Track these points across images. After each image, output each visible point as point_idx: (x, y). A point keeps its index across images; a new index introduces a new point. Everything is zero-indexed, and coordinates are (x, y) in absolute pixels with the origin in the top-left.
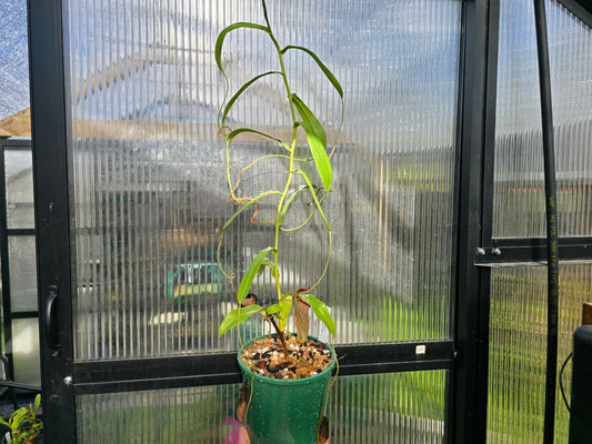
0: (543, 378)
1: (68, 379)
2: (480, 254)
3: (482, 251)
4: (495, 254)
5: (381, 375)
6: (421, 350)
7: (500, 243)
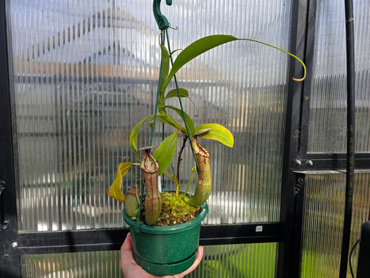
2: (298, 165)
3: (299, 162)
4: (309, 164)
6: (259, 229)
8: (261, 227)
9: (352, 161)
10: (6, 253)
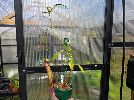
0: (121, 77)
1: (24, 71)
2: (109, 46)
3: (109, 45)
4: (112, 46)
5: (88, 71)
6: (96, 66)
7: (113, 43)
8: (97, 65)
9: (125, 44)
10: (21, 73)
